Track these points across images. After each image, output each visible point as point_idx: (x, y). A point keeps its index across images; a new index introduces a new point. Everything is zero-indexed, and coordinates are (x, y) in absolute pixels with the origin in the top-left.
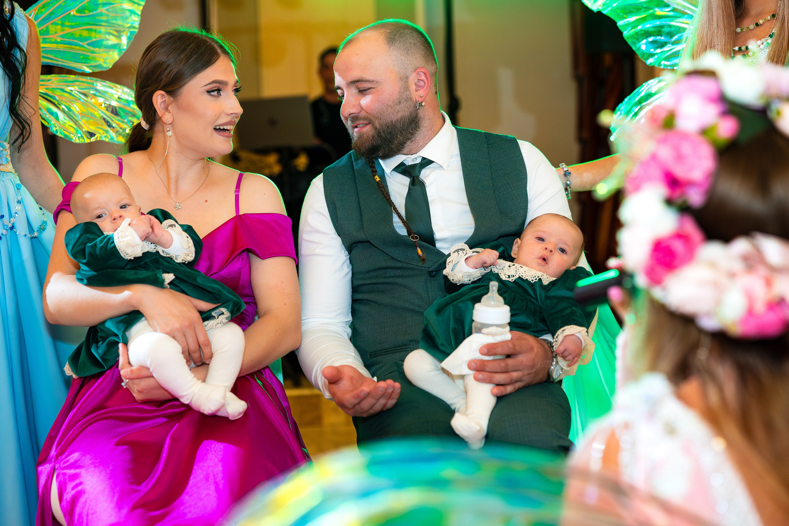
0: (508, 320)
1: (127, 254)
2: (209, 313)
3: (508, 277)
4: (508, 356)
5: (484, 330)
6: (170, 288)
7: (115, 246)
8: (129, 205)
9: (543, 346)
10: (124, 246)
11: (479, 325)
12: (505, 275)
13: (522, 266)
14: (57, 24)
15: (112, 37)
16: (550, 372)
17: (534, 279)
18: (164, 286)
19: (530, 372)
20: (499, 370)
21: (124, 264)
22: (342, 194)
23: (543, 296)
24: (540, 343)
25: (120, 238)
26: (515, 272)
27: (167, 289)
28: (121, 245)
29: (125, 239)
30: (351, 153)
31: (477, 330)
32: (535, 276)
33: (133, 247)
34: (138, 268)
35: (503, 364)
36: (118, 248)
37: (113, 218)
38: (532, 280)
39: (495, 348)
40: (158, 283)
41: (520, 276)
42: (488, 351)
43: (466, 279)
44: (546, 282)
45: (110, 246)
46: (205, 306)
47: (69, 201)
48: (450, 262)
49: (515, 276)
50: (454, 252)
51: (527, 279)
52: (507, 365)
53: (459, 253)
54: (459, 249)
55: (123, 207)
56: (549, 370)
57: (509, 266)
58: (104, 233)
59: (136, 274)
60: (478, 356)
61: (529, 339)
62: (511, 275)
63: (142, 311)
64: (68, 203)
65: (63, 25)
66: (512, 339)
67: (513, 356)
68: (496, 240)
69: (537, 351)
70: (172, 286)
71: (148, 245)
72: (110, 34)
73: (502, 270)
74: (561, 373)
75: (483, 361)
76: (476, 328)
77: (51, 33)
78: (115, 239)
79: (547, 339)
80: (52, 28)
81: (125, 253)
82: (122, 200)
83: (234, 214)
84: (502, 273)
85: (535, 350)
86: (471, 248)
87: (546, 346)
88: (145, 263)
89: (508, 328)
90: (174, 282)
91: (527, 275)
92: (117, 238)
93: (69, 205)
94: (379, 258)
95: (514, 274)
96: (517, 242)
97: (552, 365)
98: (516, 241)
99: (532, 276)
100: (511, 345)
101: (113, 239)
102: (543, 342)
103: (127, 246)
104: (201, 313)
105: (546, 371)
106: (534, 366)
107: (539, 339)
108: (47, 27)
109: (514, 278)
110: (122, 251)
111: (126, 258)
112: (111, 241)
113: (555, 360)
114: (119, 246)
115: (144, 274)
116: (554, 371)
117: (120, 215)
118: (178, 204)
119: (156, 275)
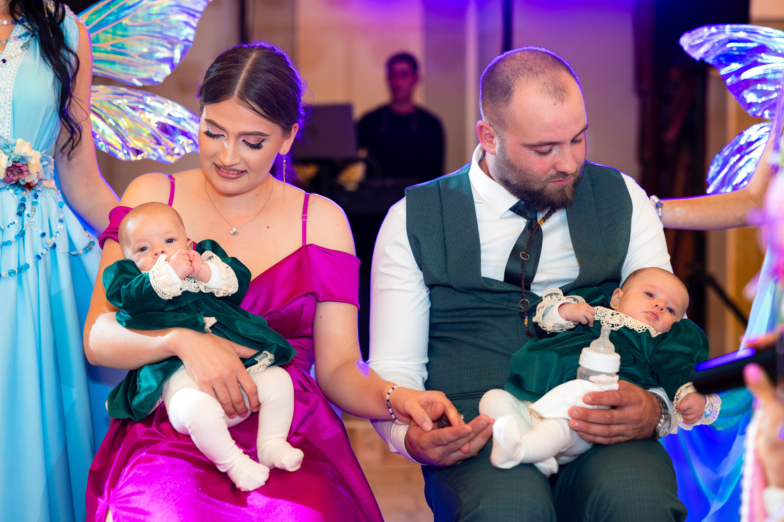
0: (617, 370)
1: (165, 294)
2: (252, 359)
3: (611, 326)
4: (614, 407)
5: (592, 378)
6: (212, 333)
7: (151, 287)
8: (175, 240)
9: (652, 399)
10: (161, 286)
11: (584, 372)
12: (608, 324)
13: (627, 316)
14: (108, 32)
15: (164, 49)
16: (656, 430)
17: (641, 330)
18: (205, 330)
19: (636, 427)
20: (603, 422)
21: (163, 305)
22: (426, 228)
23: (651, 349)
24: (649, 396)
25: (155, 277)
26: (619, 321)
27: (208, 333)
28: (157, 285)
29: (161, 278)
30: (439, 181)
31: (583, 376)
32: (642, 327)
33: (171, 286)
34: (179, 311)
35: (608, 415)
36: (155, 289)
37: (154, 253)
38: (639, 331)
39: (600, 398)
40: (199, 327)
41: (625, 326)
42: (593, 399)
43: (558, 329)
44: (654, 334)
45: (145, 287)
46: (248, 352)
47: (117, 229)
48: (540, 308)
49: (620, 325)
50: (545, 297)
51: (633, 329)
52: (612, 417)
53: (552, 297)
54: (552, 293)
55: (170, 241)
56: (656, 427)
57: (612, 315)
58: (142, 272)
59: (176, 317)
60: (581, 404)
61: (637, 391)
62: (616, 324)
63: (180, 356)
64: (115, 231)
65: (114, 34)
66: (619, 389)
67: (619, 408)
68: (598, 285)
69: (646, 405)
70: (214, 331)
71: (191, 284)
72: (163, 46)
73: (603, 318)
74: (667, 431)
75: (586, 410)
76: (581, 374)
77: (101, 41)
78: (150, 279)
79: (657, 394)
80: (102, 37)
81: (163, 293)
82: (168, 233)
83: (300, 245)
84: (604, 322)
85: (644, 404)
86: (565, 295)
87: (655, 401)
88: (187, 305)
89: (617, 377)
90: (216, 327)
91: (633, 326)
92: (153, 278)
93: (117, 233)
94: (464, 298)
95: (618, 322)
96: (618, 292)
97: (659, 422)
98: (616, 290)
99: (639, 327)
100: (618, 396)
101: (149, 278)
102: (652, 396)
103: (164, 285)
104: (243, 360)
105: (653, 428)
106: (640, 421)
107: (648, 392)
108: (97, 35)
109: (618, 328)
110: (159, 291)
111: (165, 299)
112: (146, 281)
113: (663, 417)
114: (155, 286)
115: (185, 316)
116: (661, 429)
117: (163, 250)
118: (234, 230)
119: (196, 319)
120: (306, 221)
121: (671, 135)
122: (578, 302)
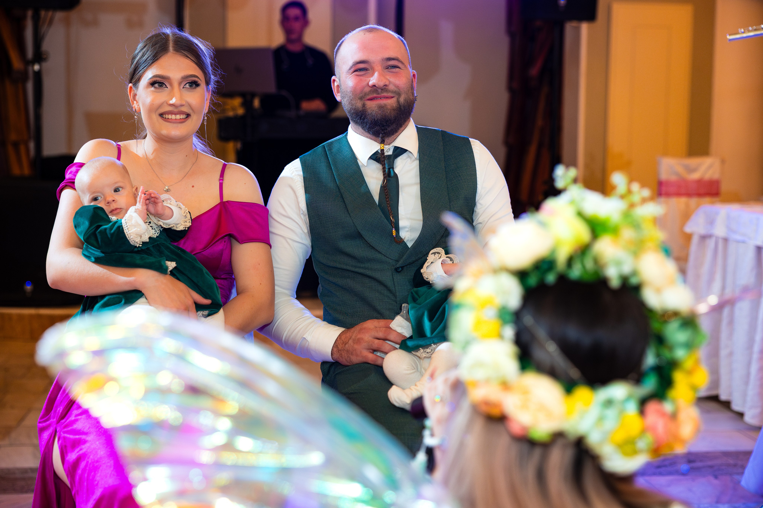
1: (136, 243)
8: (122, 188)
18: (166, 272)
27: (169, 276)
28: (131, 235)
30: (325, 146)
36: (127, 237)
37: (107, 202)
50: (431, 254)
63: (142, 291)
64: (72, 181)
81: (134, 240)
92: (126, 226)
110: (131, 239)
111: (135, 246)
117: (114, 199)
118: (167, 188)
119: (159, 262)
120: (222, 183)
121: (534, 71)
122: (453, 263)
